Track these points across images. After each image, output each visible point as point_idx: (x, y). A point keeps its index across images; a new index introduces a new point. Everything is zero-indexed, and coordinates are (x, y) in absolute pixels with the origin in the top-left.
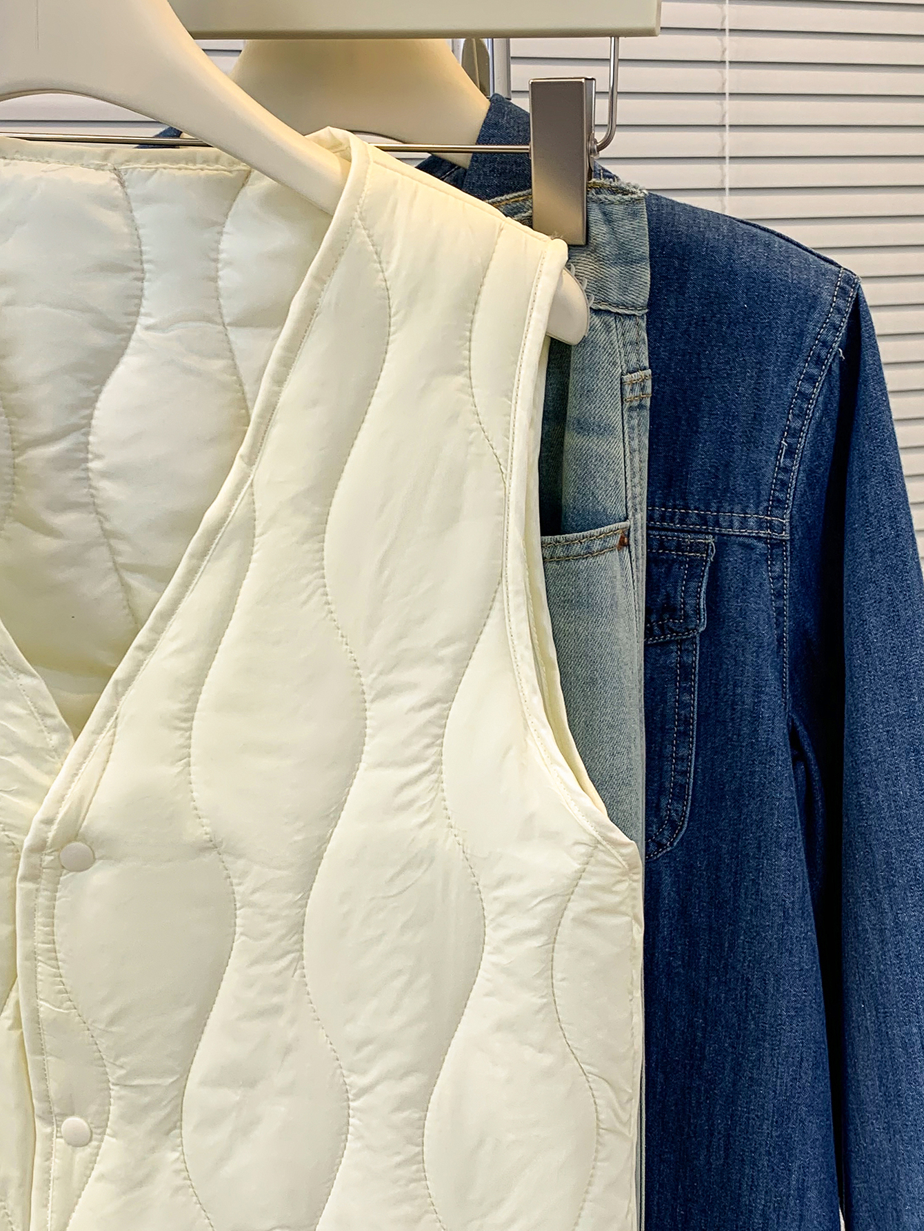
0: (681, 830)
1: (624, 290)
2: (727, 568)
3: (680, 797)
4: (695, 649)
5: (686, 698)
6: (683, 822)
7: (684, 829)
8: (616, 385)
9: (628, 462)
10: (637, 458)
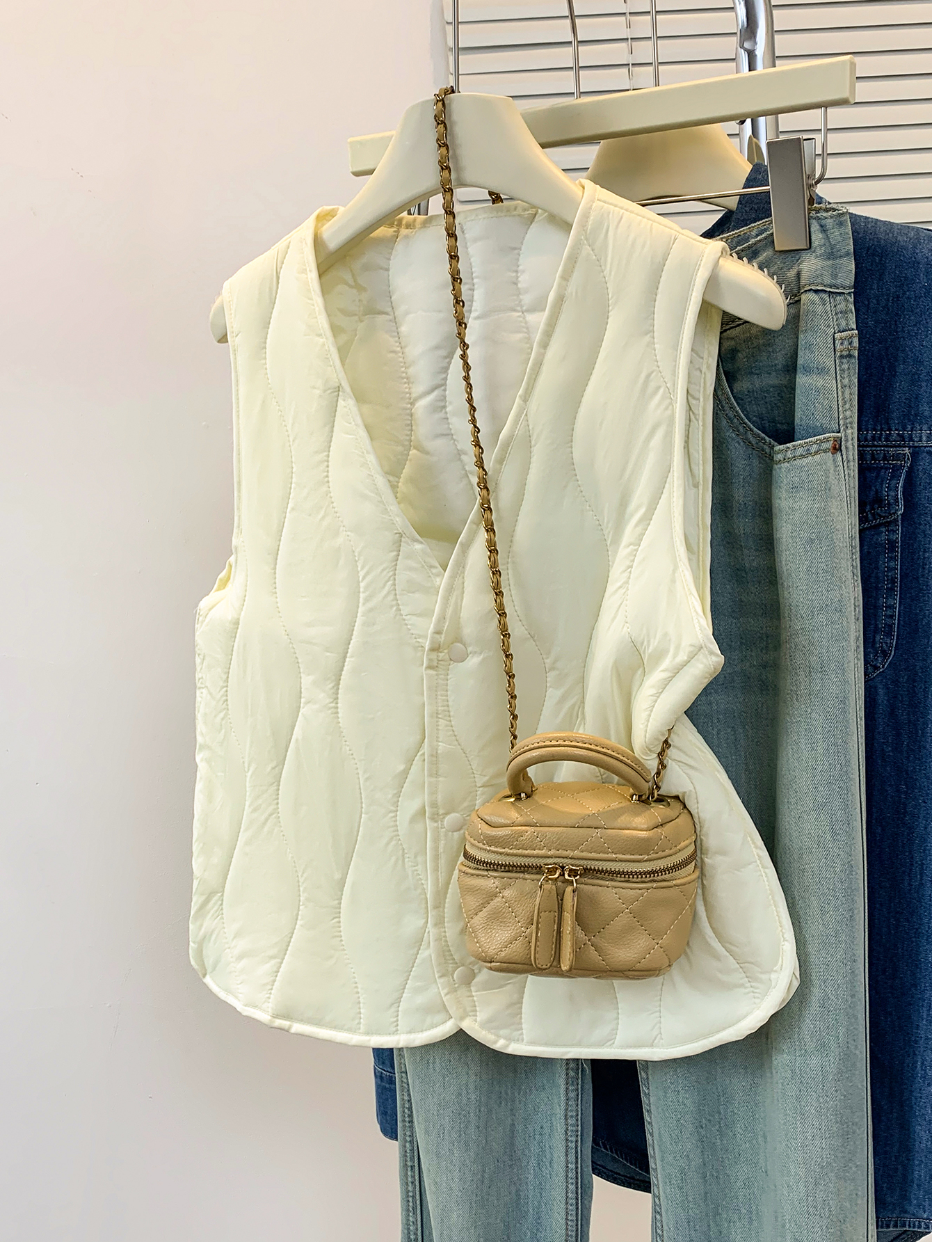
0: (890, 656)
1: (834, 276)
2: (918, 470)
3: (889, 634)
4: (898, 530)
5: (892, 564)
6: (891, 651)
7: (892, 656)
8: (830, 340)
9: (840, 393)
10: (847, 392)
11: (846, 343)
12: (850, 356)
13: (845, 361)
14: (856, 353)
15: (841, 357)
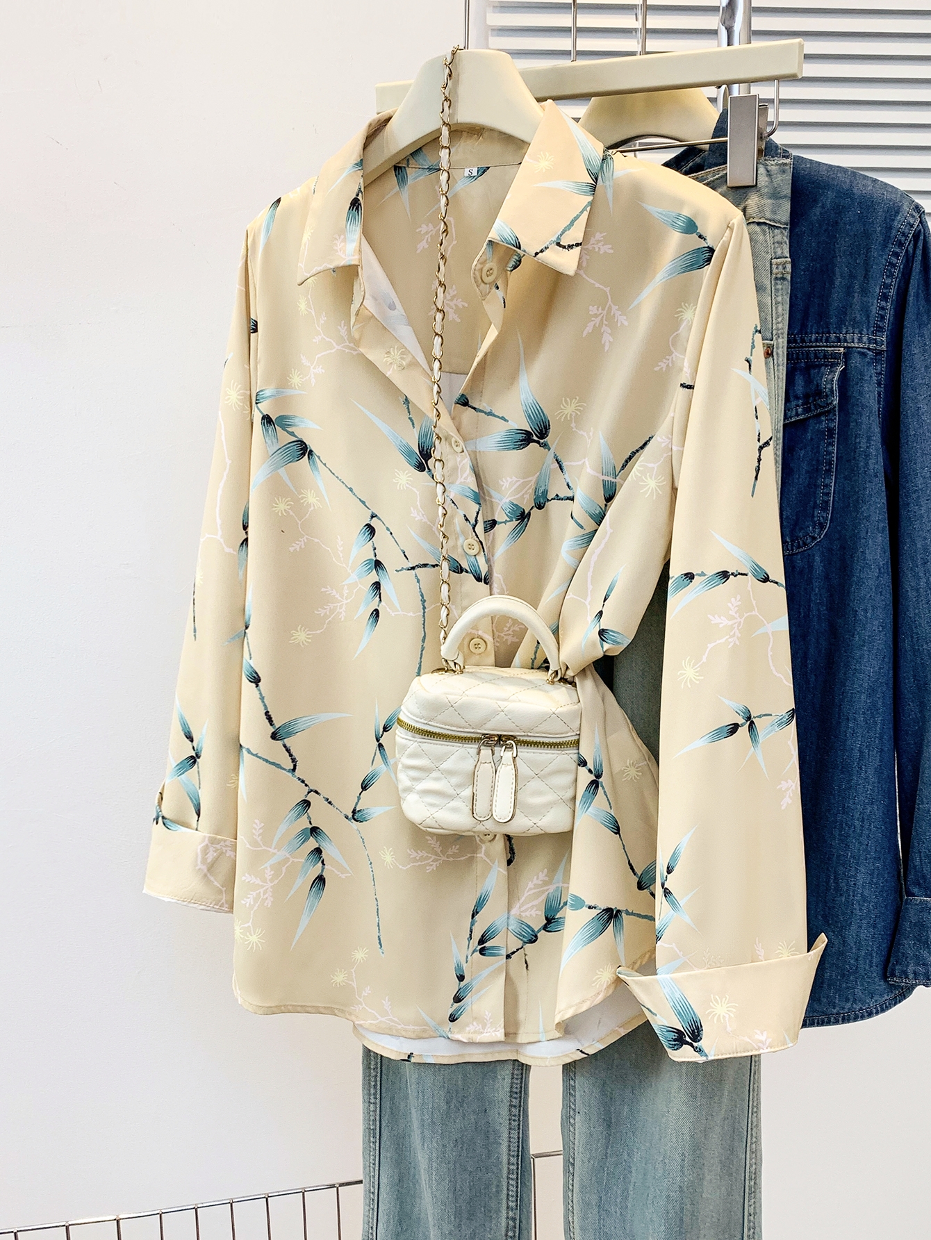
1: (774, 212)
8: (768, 265)
9: (774, 308)
10: (780, 309)
11: (780, 267)
12: (783, 279)
13: (779, 282)
14: (789, 277)
15: (776, 279)
